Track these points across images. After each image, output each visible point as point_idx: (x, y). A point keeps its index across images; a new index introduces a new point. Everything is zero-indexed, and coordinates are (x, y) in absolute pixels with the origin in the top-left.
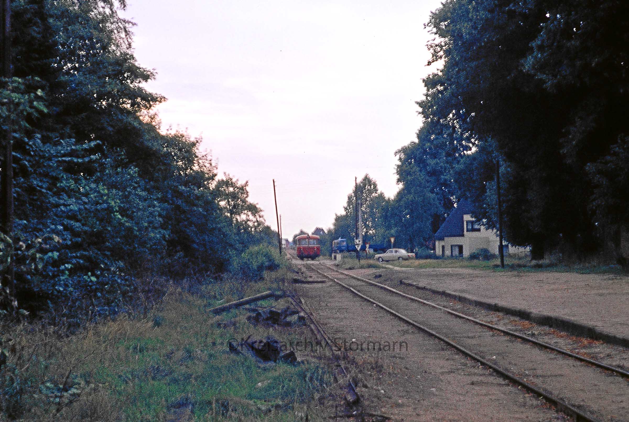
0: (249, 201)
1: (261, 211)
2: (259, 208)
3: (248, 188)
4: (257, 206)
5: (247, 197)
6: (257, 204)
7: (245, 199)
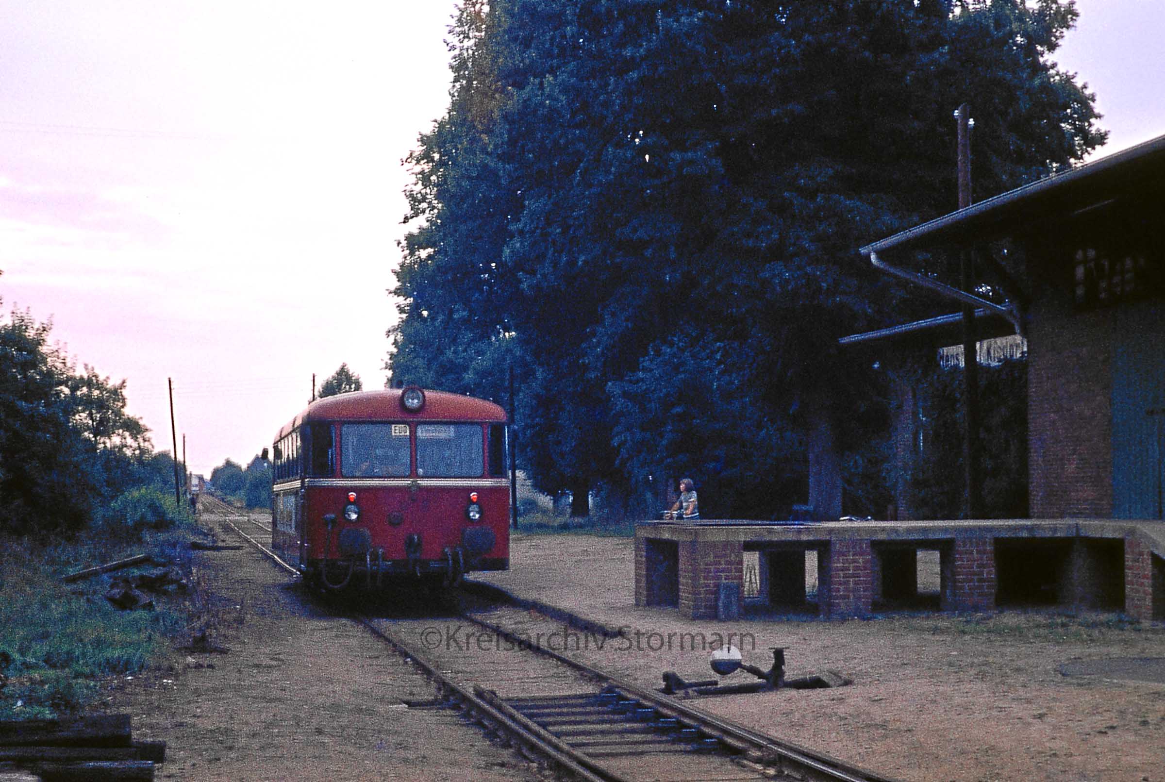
0: (126, 413)
1: (147, 430)
2: (144, 426)
3: (125, 392)
4: (141, 422)
5: (122, 407)
6: (141, 418)
7: (120, 411)
